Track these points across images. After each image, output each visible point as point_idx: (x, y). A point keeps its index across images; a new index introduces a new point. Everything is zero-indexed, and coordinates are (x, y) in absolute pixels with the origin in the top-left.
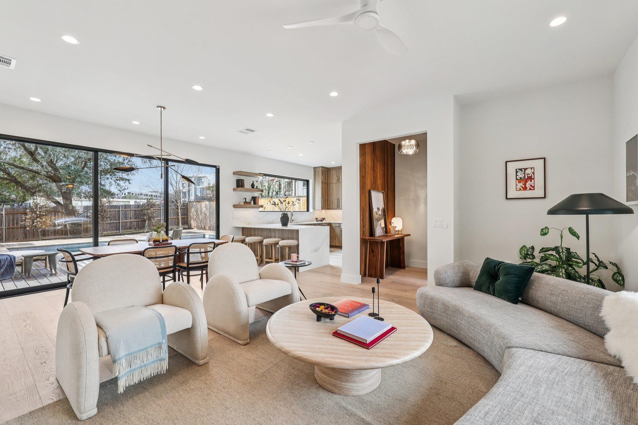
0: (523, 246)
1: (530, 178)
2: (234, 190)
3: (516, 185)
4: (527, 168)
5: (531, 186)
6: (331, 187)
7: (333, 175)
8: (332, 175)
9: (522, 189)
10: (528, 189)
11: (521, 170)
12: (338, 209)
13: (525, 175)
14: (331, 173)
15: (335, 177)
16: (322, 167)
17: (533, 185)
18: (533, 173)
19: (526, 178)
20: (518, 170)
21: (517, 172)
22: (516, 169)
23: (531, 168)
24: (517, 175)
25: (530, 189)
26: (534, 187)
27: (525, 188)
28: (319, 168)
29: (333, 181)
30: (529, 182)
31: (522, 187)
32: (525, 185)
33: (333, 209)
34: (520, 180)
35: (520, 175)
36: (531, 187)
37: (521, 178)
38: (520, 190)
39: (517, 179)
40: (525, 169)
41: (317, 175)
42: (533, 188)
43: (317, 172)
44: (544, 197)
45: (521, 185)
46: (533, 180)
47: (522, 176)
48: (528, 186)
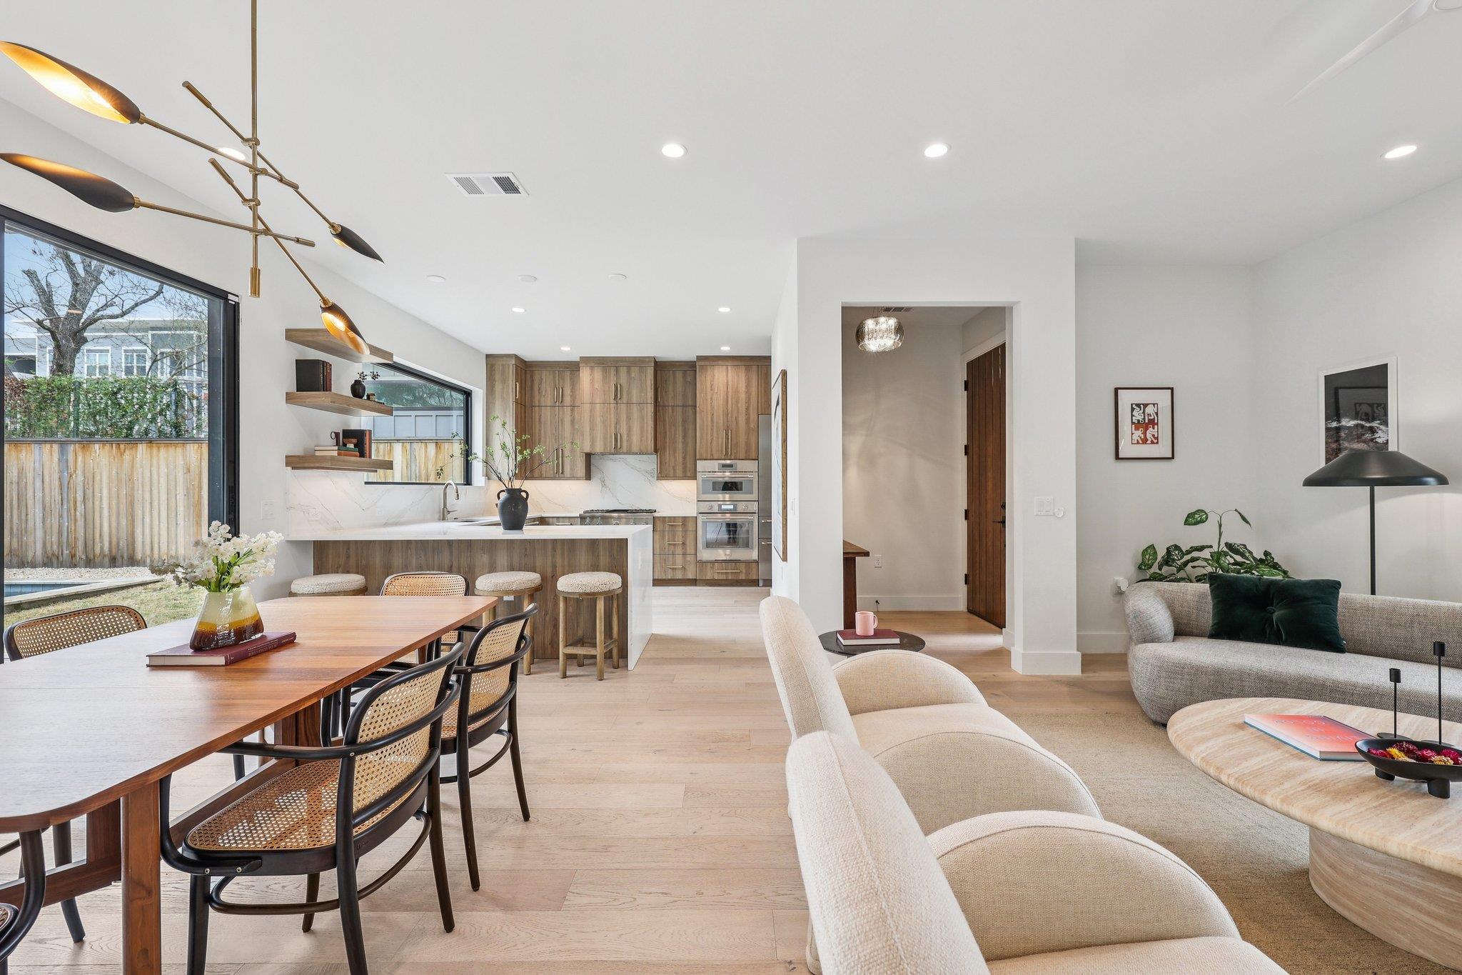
0: (1149, 547)
1: (1153, 423)
2: (289, 398)
3: (1132, 434)
4: (1148, 404)
5: (1153, 435)
6: (537, 417)
7: (544, 385)
8: (541, 383)
9: (1141, 442)
10: (1149, 442)
11: (1138, 405)
12: (560, 479)
13: (1144, 416)
14: (537, 377)
15: (548, 389)
16: (516, 357)
17: (1156, 436)
18: (1157, 414)
19: (1147, 421)
20: (1134, 406)
21: (1133, 409)
22: (1132, 405)
23: (1154, 404)
24: (1132, 416)
25: (1152, 442)
26: (1157, 438)
27: (1145, 441)
28: (505, 359)
29: (542, 399)
30: (1151, 429)
31: (1140, 438)
32: (1145, 433)
33: (541, 478)
34: (1137, 425)
35: (1138, 416)
36: (1153, 439)
37: (1138, 420)
38: (1138, 443)
39: (1133, 423)
40: (1146, 405)
41: (498, 377)
42: (1156, 440)
43: (498, 368)
44: (1171, 456)
45: (1139, 433)
46: (1156, 426)
47: (1140, 418)
48: (1149, 436)
